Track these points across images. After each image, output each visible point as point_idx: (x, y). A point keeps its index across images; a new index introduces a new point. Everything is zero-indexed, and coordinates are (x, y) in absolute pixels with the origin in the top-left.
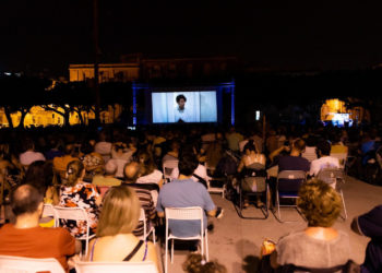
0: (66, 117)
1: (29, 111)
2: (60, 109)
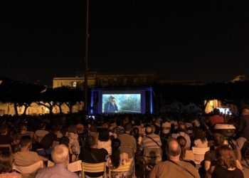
0: (51, 108)
1: (29, 105)
2: (47, 104)
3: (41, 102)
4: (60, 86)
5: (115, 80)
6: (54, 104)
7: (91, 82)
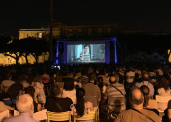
0: (17, 59)
2: (13, 55)
3: (8, 53)
4: (26, 37)
5: (80, 30)
6: (20, 55)
7: (56, 33)
